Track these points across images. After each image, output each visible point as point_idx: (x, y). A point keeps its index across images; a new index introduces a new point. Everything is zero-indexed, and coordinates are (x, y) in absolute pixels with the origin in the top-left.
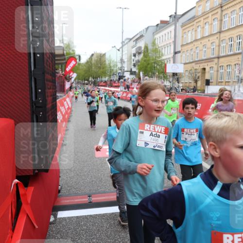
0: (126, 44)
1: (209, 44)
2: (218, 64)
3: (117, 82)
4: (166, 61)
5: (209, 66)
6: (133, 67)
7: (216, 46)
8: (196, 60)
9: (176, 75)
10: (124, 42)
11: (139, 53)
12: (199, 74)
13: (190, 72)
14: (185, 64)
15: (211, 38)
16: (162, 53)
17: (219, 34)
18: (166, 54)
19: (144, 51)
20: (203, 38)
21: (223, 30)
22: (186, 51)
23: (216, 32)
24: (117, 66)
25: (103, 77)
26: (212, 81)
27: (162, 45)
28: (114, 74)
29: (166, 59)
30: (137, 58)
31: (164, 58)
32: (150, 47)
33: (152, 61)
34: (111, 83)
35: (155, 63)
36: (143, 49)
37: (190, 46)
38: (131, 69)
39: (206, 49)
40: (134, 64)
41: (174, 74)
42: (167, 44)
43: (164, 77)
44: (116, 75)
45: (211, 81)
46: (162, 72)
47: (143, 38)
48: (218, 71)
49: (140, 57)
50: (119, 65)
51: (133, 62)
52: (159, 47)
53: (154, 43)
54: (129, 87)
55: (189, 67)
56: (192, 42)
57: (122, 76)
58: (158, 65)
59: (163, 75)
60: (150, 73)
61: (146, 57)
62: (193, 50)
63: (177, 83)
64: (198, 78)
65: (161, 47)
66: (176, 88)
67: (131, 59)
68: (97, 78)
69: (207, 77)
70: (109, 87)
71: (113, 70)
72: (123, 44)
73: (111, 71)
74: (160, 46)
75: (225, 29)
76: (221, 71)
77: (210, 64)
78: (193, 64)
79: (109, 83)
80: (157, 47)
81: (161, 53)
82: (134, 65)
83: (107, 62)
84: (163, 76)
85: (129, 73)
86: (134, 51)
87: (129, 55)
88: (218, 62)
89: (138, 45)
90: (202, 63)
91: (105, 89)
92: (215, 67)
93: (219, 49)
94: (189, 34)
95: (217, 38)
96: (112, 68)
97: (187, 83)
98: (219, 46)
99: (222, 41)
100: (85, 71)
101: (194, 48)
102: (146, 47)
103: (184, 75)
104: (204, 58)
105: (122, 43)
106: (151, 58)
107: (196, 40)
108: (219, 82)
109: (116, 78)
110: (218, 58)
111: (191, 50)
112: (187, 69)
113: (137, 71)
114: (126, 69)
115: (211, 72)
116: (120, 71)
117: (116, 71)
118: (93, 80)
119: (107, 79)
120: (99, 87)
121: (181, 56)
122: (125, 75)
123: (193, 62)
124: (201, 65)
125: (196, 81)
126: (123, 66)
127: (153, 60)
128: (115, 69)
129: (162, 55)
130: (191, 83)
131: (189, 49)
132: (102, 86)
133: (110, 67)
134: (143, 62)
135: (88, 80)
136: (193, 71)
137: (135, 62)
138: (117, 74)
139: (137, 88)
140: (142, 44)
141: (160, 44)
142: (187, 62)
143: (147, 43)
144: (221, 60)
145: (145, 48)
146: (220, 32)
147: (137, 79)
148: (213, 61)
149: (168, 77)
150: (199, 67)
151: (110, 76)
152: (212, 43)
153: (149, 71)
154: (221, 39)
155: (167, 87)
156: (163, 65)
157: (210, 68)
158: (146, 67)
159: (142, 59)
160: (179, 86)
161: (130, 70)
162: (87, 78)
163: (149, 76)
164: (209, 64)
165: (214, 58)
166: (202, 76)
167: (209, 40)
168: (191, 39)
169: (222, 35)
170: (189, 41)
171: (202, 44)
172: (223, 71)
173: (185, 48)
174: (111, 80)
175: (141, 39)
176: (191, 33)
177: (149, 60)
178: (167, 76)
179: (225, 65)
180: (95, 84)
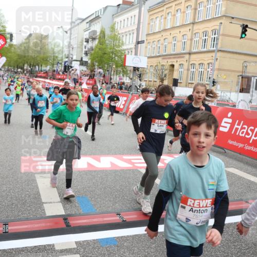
0: (75, 26)
1: (179, 37)
2: (189, 62)
3: (61, 73)
4: (127, 52)
5: (179, 63)
6: (84, 55)
7: (188, 40)
8: (164, 54)
9: (138, 70)
10: (74, 23)
11: (94, 39)
12: (166, 72)
13: (155, 69)
14: (149, 58)
15: (182, 30)
16: (123, 41)
17: (192, 25)
18: (127, 43)
19: (100, 37)
20: (173, 28)
21: (197, 21)
22: (152, 41)
23: (189, 23)
24: (62, 52)
25: (43, 65)
26: (181, 81)
27: (123, 31)
28: (58, 63)
29: (127, 49)
30: (90, 45)
31: (124, 47)
32: (108, 33)
33: (110, 51)
34: (53, 75)
35: (112, 53)
36: (98, 34)
37: (158, 36)
38: (82, 58)
39: (176, 42)
40: (86, 51)
41: (136, 69)
42: (129, 31)
43: (123, 71)
44: (61, 64)
45: (179, 81)
46: (121, 66)
47: (99, 20)
48: (188, 70)
49: (94, 44)
50: (66, 52)
51: (84, 50)
52: (119, 34)
53: (113, 28)
54: (77, 82)
55: (154, 62)
56: (159, 32)
57: (69, 66)
58: (117, 56)
59: (122, 69)
60: (106, 66)
61: (102, 45)
62: (161, 42)
63: (139, 80)
64: (165, 76)
65: (122, 33)
66: (136, 86)
67: (82, 45)
68: (35, 66)
69: (176, 76)
70: (50, 79)
71: (57, 57)
72: (73, 24)
73: (55, 58)
74: (120, 32)
75: (199, 21)
76: (192, 70)
77: (180, 61)
78: (160, 59)
79: (50, 74)
80: (117, 34)
81: (121, 41)
82: (86, 54)
83: (50, 47)
84: (121, 71)
85: (79, 63)
86: (86, 35)
87: (80, 40)
88: (189, 58)
89: (92, 28)
90: (170, 58)
91: (45, 82)
92: (186, 65)
93: (191, 43)
94: (157, 22)
95: (190, 30)
96: (57, 55)
97: (151, 81)
98: (191, 40)
99: (195, 34)
100: (18, 55)
101: (162, 39)
102: (103, 33)
103: (148, 71)
104: (173, 52)
105: (71, 24)
106: (109, 47)
107: (165, 30)
108: (189, 83)
109: (61, 68)
110: (190, 54)
111: (158, 41)
112: (152, 64)
113: (89, 62)
114: (75, 58)
115: (181, 70)
116: (67, 60)
117: (62, 60)
118: (30, 69)
119: (48, 68)
120: (37, 79)
121: (146, 47)
122: (73, 65)
123: (160, 56)
124: (169, 61)
125: (162, 80)
126: (71, 52)
127: (111, 49)
128: (60, 56)
129: (123, 44)
130: (156, 81)
131: (156, 40)
132: (41, 77)
133: (54, 53)
134: (97, 50)
135: (22, 68)
136: (160, 67)
137: (87, 50)
138: (63, 64)
139: (87, 84)
140: (97, 27)
141: (120, 29)
142: (153, 55)
143: (104, 27)
144: (193, 56)
145: (101, 33)
146: (193, 23)
147: (88, 72)
148: (183, 57)
149: (129, 72)
150: (167, 63)
151: (53, 65)
152: (183, 36)
153: (105, 63)
154: (194, 32)
155: (126, 85)
156: (123, 56)
157: (180, 65)
158: (101, 57)
159: (96, 47)
160: (141, 84)
161: (80, 59)
162: (21, 65)
163: (103, 70)
164: (178, 60)
165: (185, 54)
166: (169, 75)
167: (180, 32)
168: (159, 28)
169: (196, 27)
170: (157, 31)
171: (172, 36)
172: (194, 70)
173: (151, 38)
174: (54, 71)
175: (96, 22)
176: (160, 21)
177: (105, 48)
178: (127, 71)
179: (197, 63)
180: (32, 73)
